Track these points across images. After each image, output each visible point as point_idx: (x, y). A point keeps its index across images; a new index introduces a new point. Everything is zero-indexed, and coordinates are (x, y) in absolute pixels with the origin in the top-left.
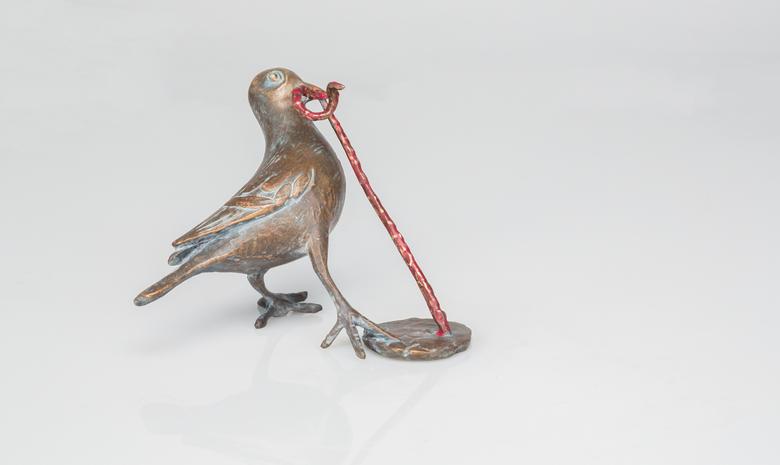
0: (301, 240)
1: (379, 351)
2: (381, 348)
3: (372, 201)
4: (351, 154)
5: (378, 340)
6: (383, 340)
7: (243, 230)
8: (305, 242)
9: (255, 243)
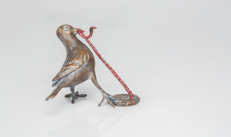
0: (89, 75)
1: (118, 105)
2: (118, 104)
3: (103, 61)
4: (94, 48)
5: (116, 101)
6: (118, 101)
7: (73, 74)
8: (90, 75)
9: (77, 77)
